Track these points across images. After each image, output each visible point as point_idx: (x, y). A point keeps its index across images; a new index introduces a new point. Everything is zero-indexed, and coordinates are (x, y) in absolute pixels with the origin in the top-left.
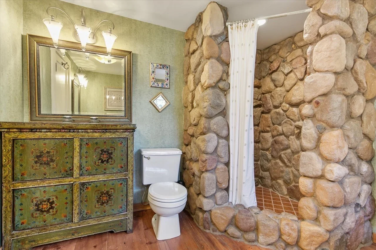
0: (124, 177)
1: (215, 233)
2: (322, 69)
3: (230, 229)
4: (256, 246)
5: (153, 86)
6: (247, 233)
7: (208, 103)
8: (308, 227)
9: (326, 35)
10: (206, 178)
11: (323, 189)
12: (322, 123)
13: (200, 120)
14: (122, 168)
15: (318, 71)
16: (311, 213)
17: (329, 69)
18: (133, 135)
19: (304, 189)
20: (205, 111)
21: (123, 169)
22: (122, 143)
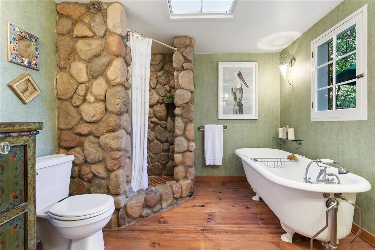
0: (22, 212)
1: (131, 224)
2: (186, 88)
3: (144, 211)
4: (162, 212)
5: (14, 60)
6: (155, 207)
7: (122, 100)
8: (184, 183)
9: (186, 69)
10: (121, 175)
11: (189, 157)
12: (186, 119)
13: (104, 116)
14: (17, 198)
15: (183, 89)
16: (183, 175)
17: (189, 89)
18: (34, 141)
19: (179, 161)
20: (118, 108)
21: (18, 200)
22: (16, 154)
